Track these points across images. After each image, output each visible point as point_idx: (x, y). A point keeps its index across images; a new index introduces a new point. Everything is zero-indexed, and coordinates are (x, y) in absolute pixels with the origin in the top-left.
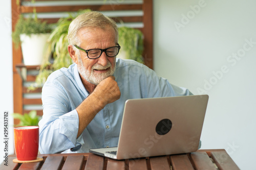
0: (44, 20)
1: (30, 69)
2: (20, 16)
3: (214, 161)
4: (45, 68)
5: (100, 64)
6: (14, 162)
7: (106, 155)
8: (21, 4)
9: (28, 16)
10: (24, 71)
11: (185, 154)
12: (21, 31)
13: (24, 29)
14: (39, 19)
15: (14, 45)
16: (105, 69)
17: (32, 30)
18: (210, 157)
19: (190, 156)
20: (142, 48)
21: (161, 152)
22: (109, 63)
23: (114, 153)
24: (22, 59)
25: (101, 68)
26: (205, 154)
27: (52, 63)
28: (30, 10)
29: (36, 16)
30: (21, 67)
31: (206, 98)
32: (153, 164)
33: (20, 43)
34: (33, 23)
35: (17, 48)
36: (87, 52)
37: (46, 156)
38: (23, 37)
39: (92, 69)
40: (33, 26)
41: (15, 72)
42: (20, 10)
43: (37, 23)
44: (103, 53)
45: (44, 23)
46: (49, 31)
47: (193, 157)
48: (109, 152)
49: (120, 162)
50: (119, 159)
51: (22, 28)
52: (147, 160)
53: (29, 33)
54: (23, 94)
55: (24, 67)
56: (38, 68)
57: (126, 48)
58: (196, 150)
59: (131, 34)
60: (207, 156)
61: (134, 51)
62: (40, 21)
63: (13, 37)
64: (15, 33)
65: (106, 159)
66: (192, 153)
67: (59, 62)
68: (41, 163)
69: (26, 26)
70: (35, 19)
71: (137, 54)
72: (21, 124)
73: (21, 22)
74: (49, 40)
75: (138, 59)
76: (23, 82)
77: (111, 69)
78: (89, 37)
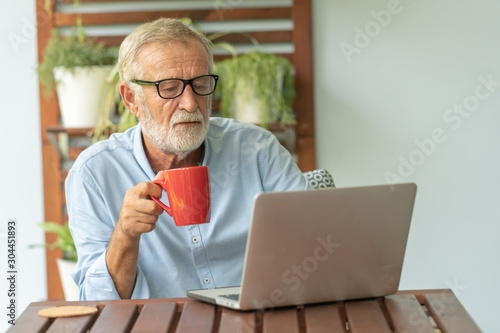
0: (100, 38)
1: (79, 136)
2: (54, 32)
3: (430, 313)
4: (103, 133)
5: (183, 109)
6: (41, 316)
7: (221, 302)
8: (54, 8)
9: (68, 33)
10: (63, 139)
11: (373, 298)
12: (55, 62)
13: (62, 56)
14: (87, 38)
15: (41, 88)
16: (192, 120)
17: (77, 60)
18: (422, 305)
19: (383, 303)
20: (292, 93)
21: (326, 296)
22: (199, 112)
23: (234, 297)
24: (59, 117)
26: (413, 299)
27: (116, 123)
28: (72, 21)
29: (83, 32)
30: (57, 132)
31: (412, 189)
32: (311, 318)
33: (54, 84)
34: (78, 46)
35: (48, 94)
36: (157, 84)
37: (103, 303)
38: (60, 73)
40: (78, 52)
41: (45, 142)
42: (54, 19)
43: (81, 44)
44: (188, 87)
45: (101, 45)
46: (110, 61)
47: (388, 306)
48: (225, 296)
49: (246, 315)
50: (245, 308)
51: (58, 55)
52: (300, 310)
53: (70, 65)
55: (64, 131)
56: (90, 133)
57: (260, 94)
58: (395, 291)
59: (269, 65)
60: (417, 303)
61: (277, 99)
62: (90, 42)
63: (40, 73)
64: (44, 66)
65: (219, 310)
66: (387, 297)
67: (128, 121)
68: (94, 317)
69: (66, 52)
70: (81, 38)
71: (282, 105)
72: (60, 242)
73: (56, 44)
74: (110, 78)
75: (285, 115)
76: (62, 160)
77: (203, 124)
78: (159, 59)
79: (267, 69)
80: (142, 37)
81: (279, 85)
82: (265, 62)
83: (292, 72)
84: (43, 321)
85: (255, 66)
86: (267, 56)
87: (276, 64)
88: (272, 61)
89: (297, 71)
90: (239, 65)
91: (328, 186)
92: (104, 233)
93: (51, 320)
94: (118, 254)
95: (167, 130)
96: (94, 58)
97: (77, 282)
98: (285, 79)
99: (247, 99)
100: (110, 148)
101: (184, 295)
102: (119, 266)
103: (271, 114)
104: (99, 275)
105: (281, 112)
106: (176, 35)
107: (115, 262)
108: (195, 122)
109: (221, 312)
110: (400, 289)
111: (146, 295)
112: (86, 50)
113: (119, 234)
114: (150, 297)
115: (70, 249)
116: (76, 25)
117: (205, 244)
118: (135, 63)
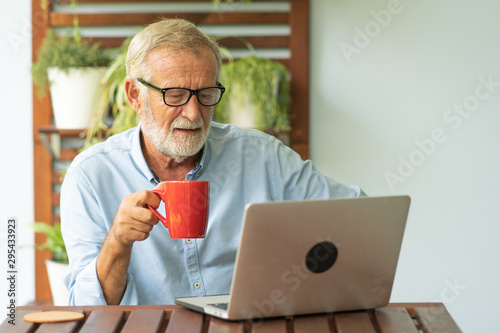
0: (96, 40)
1: (72, 137)
2: (49, 32)
3: (421, 326)
4: (96, 135)
5: (186, 117)
6: (27, 321)
7: (209, 311)
8: (51, 8)
9: (63, 33)
10: (55, 140)
11: (364, 311)
12: (50, 63)
13: (56, 57)
14: (84, 39)
15: (35, 88)
16: (194, 128)
17: (72, 61)
18: (413, 318)
19: (374, 315)
20: (287, 99)
21: (316, 307)
23: (223, 306)
24: (51, 117)
25: (188, 125)
26: (403, 312)
27: (110, 127)
28: (68, 21)
29: (79, 33)
30: (49, 132)
31: (404, 203)
32: (300, 329)
33: (48, 84)
34: (72, 47)
35: (42, 94)
36: (164, 92)
37: (89, 310)
38: (55, 74)
40: (73, 53)
41: (37, 142)
42: (49, 18)
43: (78, 45)
44: (193, 97)
45: (96, 46)
46: (104, 63)
47: (379, 318)
48: (213, 305)
49: (235, 325)
50: (233, 318)
51: (53, 55)
52: (289, 321)
53: (65, 66)
54: (53, 185)
55: (56, 132)
56: (82, 135)
57: (256, 99)
58: (385, 303)
59: (265, 71)
60: (408, 316)
61: (272, 106)
62: (86, 43)
63: (34, 73)
64: (38, 65)
65: (207, 319)
66: (377, 309)
67: (123, 124)
68: (80, 323)
69: (60, 52)
70: (77, 39)
71: (277, 111)
72: (50, 243)
73: (51, 45)
74: (104, 80)
75: (280, 121)
76: (54, 160)
77: (203, 131)
78: (168, 66)
79: (263, 75)
80: (155, 39)
81: (275, 91)
82: (261, 68)
83: (288, 77)
84: (29, 326)
85: (251, 71)
86: (263, 61)
87: (272, 69)
88: (268, 66)
89: (293, 76)
90: (235, 69)
92: (97, 234)
93: (36, 325)
94: (109, 259)
95: (167, 133)
96: (89, 60)
97: (67, 284)
98: (281, 84)
99: (242, 105)
100: (106, 151)
101: (173, 303)
102: (109, 272)
103: (265, 119)
104: (88, 280)
105: (276, 117)
106: (189, 44)
107: (105, 267)
108: (196, 129)
109: (209, 321)
110: (391, 301)
111: (134, 302)
112: (81, 51)
113: (112, 240)
114: (139, 304)
115: (59, 250)
116: (72, 25)
117: (199, 246)
118: (144, 65)
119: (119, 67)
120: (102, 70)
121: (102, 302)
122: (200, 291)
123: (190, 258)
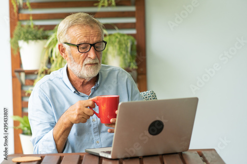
0: (41, 26)
1: (29, 73)
2: (18, 23)
3: (205, 160)
4: (43, 73)
5: (89, 58)
6: (13, 162)
7: (102, 155)
8: (18, 12)
9: (25, 23)
10: (23, 75)
11: (177, 153)
12: (19, 38)
13: (22, 35)
14: (35, 26)
15: (12, 50)
16: (94, 63)
17: (30, 37)
18: (201, 156)
19: (181, 155)
20: (135, 54)
21: (153, 152)
22: (97, 59)
23: (109, 152)
24: (21, 64)
26: (196, 153)
27: (49, 68)
28: (27, 18)
29: (32, 23)
30: (20, 72)
31: (196, 100)
32: (146, 162)
33: (18, 48)
34: (30, 30)
35: (15, 53)
36: (78, 46)
37: (44, 155)
38: (22, 43)
39: (84, 64)
40: (30, 33)
41: (14, 77)
42: (18, 17)
43: (32, 29)
44: (92, 47)
45: (41, 29)
46: (46, 38)
47: (184, 157)
48: (104, 152)
49: (115, 161)
50: (114, 158)
51: (20, 34)
52: (141, 159)
53: (26, 39)
54: (22, 97)
55: (23, 71)
56: (36, 73)
57: (120, 54)
58: (187, 149)
59: (124, 40)
60: (198, 155)
61: (128, 57)
62: (36, 28)
63: (11, 43)
64: (14, 39)
65: (101, 159)
66: (183, 153)
67: (56, 67)
68: (40, 162)
69: (24, 33)
70: (32, 26)
71: (130, 59)
72: (21, 126)
73: (19, 29)
74: (46, 46)
75: (132, 64)
76: (22, 86)
77: (99, 64)
78: (79, 33)
79: (123, 42)
80: (71, 22)
81: (129, 49)
82: (122, 38)
83: (136, 43)
85: (117, 40)
86: (123, 35)
87: (128, 39)
88: (126, 38)
89: (138, 42)
91: (153, 99)
93: (18, 163)
95: (82, 67)
96: (38, 36)
98: (132, 46)
99: (114, 56)
100: (51, 79)
103: (125, 63)
104: (49, 140)
105: (130, 63)
106: (87, 22)
108: (95, 64)
109: (102, 160)
110: (189, 149)
111: (70, 151)
112: (34, 32)
115: (26, 129)
116: (29, 20)
117: (99, 123)
118: (67, 35)
119: (53, 39)
120: (45, 41)
121: (56, 152)
122: (99, 145)
123: (94, 129)
